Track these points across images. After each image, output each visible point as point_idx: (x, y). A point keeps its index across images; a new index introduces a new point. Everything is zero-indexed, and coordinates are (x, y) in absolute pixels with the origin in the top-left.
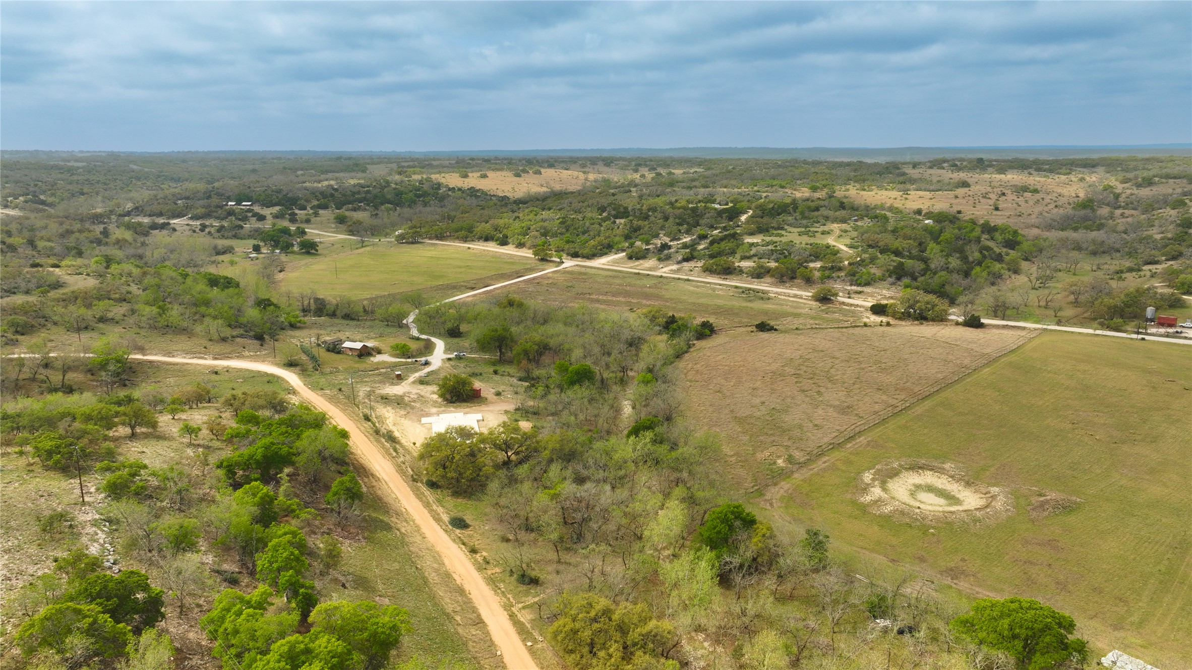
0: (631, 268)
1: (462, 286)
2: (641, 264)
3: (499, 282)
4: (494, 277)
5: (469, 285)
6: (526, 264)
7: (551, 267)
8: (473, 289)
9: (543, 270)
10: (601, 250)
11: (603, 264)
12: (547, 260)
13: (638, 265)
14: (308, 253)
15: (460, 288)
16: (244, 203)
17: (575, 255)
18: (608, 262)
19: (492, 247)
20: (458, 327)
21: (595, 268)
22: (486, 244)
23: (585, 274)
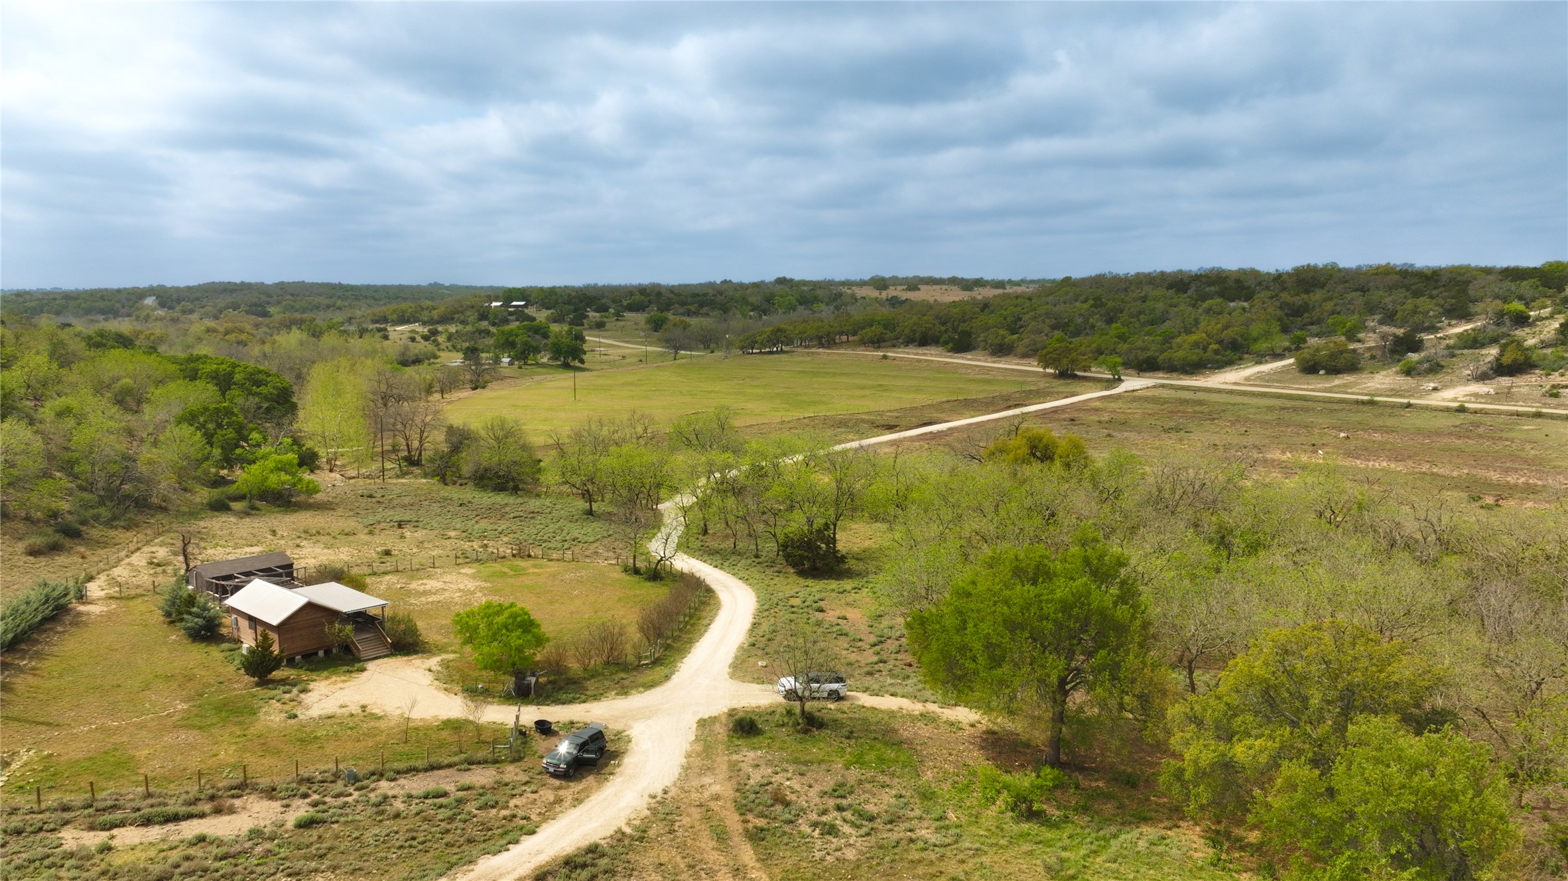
0: (1324, 391)
1: (863, 421)
2: (1356, 384)
3: (961, 416)
4: (946, 406)
5: (880, 420)
6: (1023, 383)
7: (1091, 390)
8: (891, 428)
9: (1073, 395)
10: (1216, 352)
11: (1235, 384)
12: (1075, 377)
13: (1345, 385)
14: (566, 366)
15: (856, 424)
16: (514, 303)
17: (1146, 366)
18: (1247, 379)
19: (936, 355)
20: (826, 534)
21: (1219, 391)
22: (921, 350)
23: (1200, 403)
